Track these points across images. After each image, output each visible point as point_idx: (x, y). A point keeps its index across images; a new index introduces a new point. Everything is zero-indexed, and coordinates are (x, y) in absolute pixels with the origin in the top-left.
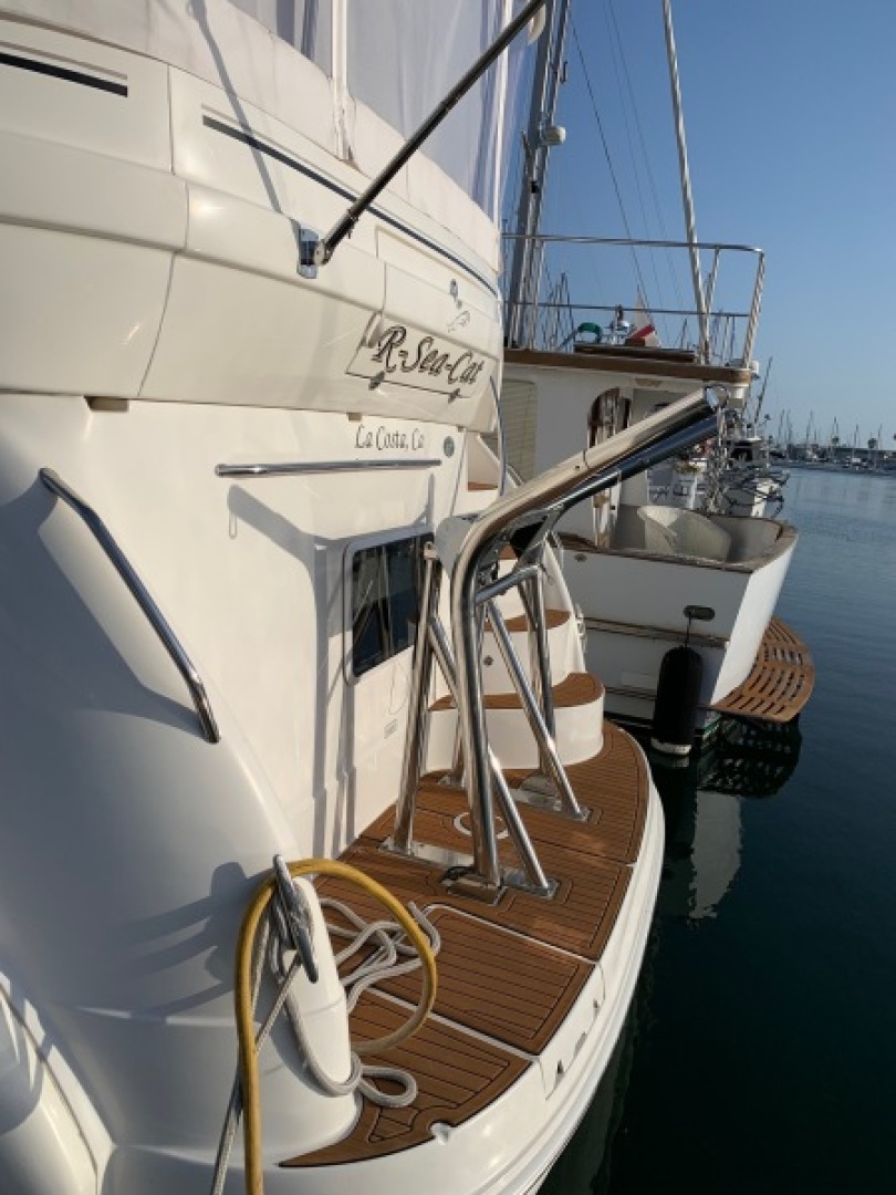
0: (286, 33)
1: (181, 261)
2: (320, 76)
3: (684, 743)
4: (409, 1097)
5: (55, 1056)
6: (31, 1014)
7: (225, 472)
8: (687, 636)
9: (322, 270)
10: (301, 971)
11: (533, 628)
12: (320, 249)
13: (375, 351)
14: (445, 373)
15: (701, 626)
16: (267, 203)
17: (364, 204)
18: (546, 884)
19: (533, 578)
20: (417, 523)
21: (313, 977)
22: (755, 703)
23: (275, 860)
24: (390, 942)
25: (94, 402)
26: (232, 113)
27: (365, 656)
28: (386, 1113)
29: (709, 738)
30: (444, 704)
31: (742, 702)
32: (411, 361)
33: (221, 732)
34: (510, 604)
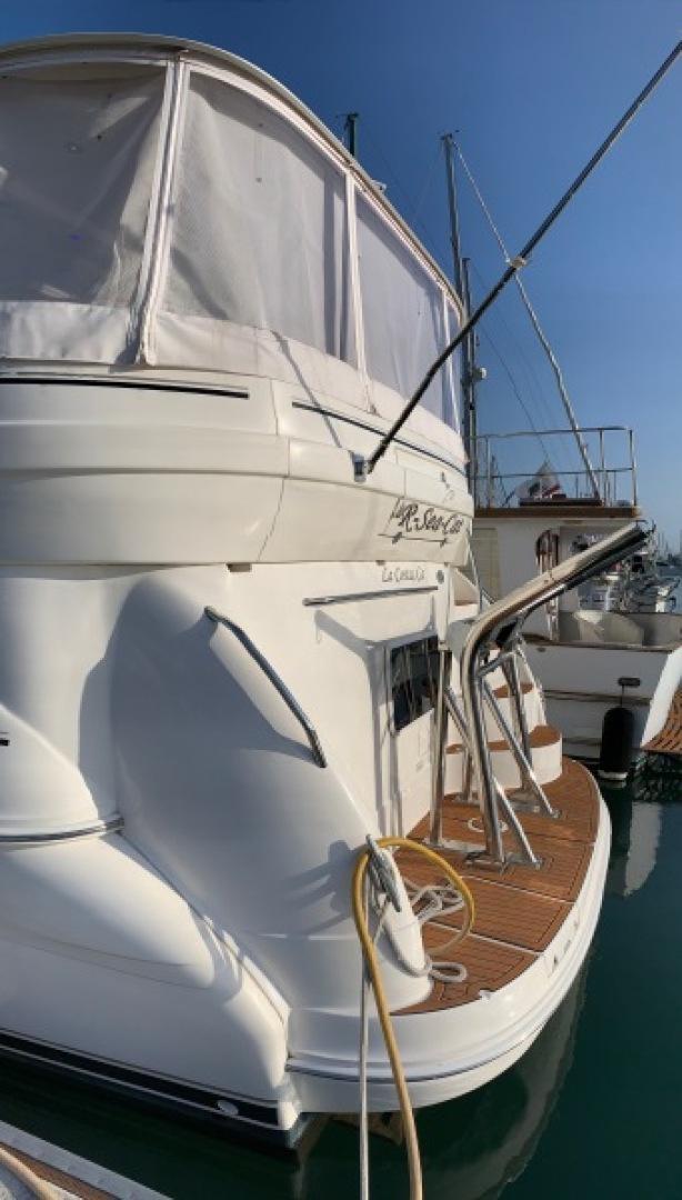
0: (330, 350)
1: (287, 481)
2: (351, 369)
3: (622, 771)
4: (463, 976)
5: (247, 961)
6: (228, 939)
7: (309, 603)
8: (621, 699)
9: (368, 477)
10: (391, 906)
11: (513, 695)
12: (366, 465)
13: (400, 520)
14: (441, 529)
15: (631, 691)
16: (332, 442)
17: (390, 437)
18: (534, 860)
19: (511, 660)
20: (426, 630)
21: (398, 909)
22: (673, 743)
23: (368, 838)
24: (438, 898)
25: (232, 567)
26: (307, 398)
27: (402, 718)
28: (450, 986)
29: (640, 769)
30: (453, 749)
31: (663, 744)
32: (420, 523)
33: (328, 761)
34: (496, 679)
